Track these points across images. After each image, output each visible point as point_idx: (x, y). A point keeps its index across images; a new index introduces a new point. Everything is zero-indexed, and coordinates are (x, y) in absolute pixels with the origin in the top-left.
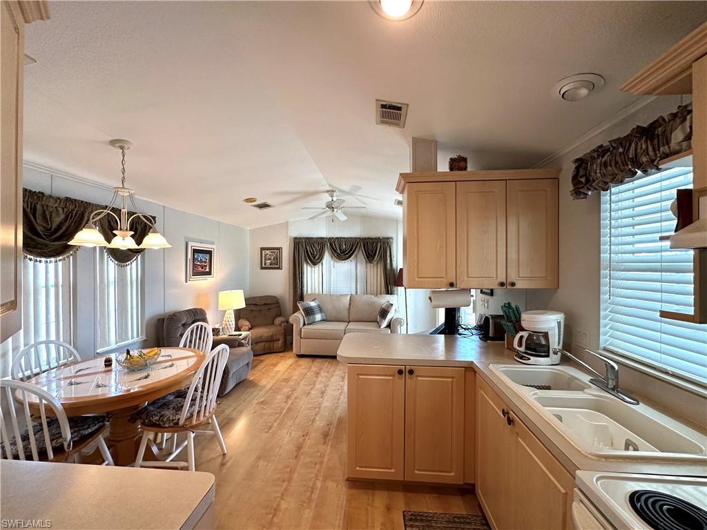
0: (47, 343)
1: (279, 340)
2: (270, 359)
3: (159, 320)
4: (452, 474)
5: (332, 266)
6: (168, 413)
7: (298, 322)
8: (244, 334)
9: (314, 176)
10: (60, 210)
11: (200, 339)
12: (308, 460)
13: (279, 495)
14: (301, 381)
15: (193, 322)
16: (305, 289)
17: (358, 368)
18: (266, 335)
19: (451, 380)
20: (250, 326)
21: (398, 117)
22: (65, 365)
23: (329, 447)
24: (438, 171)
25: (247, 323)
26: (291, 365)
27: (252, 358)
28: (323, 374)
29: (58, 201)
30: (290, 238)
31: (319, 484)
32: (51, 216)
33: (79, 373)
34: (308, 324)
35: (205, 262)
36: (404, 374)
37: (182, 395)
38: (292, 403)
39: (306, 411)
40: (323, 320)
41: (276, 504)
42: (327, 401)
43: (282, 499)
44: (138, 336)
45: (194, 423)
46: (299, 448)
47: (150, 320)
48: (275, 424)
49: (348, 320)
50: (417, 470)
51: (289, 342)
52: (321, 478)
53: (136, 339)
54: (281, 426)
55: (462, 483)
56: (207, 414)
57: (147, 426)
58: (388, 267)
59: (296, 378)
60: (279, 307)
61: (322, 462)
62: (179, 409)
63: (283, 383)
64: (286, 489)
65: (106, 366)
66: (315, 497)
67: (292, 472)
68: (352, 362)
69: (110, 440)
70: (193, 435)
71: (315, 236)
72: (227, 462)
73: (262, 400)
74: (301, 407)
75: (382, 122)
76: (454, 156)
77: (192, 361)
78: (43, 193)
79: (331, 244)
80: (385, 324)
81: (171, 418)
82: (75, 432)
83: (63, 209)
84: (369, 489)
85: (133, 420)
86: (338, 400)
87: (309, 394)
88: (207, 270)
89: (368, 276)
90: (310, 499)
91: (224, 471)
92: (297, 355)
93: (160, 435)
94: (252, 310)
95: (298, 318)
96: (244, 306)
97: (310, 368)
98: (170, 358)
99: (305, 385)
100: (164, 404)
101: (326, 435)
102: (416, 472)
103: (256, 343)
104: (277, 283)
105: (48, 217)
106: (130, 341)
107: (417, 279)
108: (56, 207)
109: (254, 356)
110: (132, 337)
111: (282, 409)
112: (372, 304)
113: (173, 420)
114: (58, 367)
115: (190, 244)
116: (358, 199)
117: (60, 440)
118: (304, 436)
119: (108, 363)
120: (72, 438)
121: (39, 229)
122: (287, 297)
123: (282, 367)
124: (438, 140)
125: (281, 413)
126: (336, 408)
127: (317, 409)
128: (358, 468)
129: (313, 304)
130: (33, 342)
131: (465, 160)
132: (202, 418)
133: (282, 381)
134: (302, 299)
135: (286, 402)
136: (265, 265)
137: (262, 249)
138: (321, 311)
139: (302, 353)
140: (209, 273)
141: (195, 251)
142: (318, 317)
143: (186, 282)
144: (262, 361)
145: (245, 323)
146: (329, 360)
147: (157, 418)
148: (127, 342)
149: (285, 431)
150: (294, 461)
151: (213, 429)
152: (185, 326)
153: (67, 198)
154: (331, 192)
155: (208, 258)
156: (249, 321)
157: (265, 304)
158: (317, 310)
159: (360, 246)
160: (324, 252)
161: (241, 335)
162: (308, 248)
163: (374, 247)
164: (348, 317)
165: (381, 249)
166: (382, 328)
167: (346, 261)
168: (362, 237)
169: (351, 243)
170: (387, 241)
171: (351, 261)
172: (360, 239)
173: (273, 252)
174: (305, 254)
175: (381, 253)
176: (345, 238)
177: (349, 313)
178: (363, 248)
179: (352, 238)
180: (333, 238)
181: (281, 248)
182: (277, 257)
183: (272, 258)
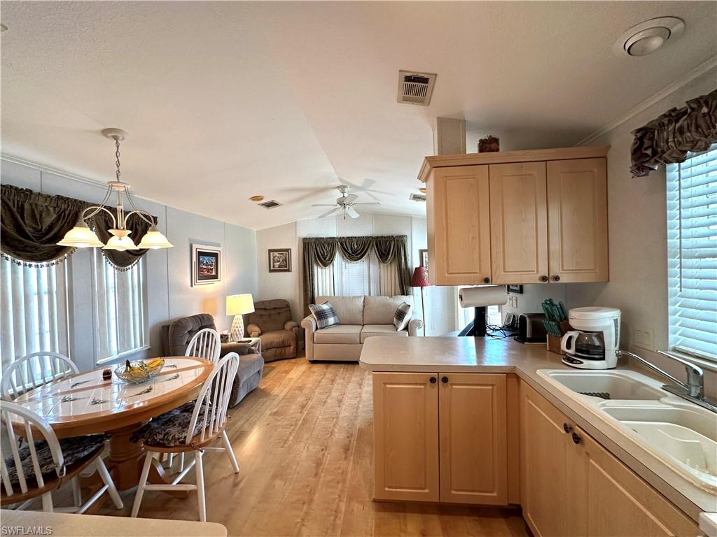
0: (42, 355)
1: (290, 346)
2: (283, 365)
3: (163, 327)
4: (495, 494)
5: (344, 267)
6: (174, 431)
7: (310, 327)
8: (254, 340)
9: (324, 170)
10: (52, 209)
11: (207, 346)
12: (329, 478)
13: (299, 520)
14: (316, 388)
15: (200, 329)
16: (316, 291)
17: (384, 376)
18: (276, 341)
19: (491, 387)
20: (260, 332)
21: (423, 92)
22: (62, 378)
23: (351, 463)
24: (468, 152)
25: (257, 329)
26: (304, 373)
27: (263, 365)
28: (339, 381)
29: (48, 199)
30: (299, 238)
31: (343, 506)
32: (41, 216)
33: (75, 388)
34: (321, 328)
35: (211, 265)
36: (437, 382)
37: (188, 409)
38: (308, 414)
39: (323, 423)
40: (336, 324)
41: (296, 531)
42: (345, 410)
43: (303, 525)
44: (141, 345)
45: (203, 441)
46: (318, 464)
47: (156, 326)
48: (291, 438)
49: (362, 323)
50: (455, 490)
51: (300, 348)
52: (345, 499)
53: (139, 348)
54: (298, 439)
55: (506, 504)
56: (217, 430)
57: (151, 445)
58: (403, 266)
59: (310, 385)
60: (290, 310)
61: (344, 481)
62: (186, 425)
63: (297, 392)
64: (307, 513)
65: (105, 379)
66: (339, 522)
67: (312, 493)
68: (376, 369)
69: (111, 461)
70: (201, 454)
71: (325, 236)
72: (240, 481)
73: (275, 410)
74: (318, 418)
75: (405, 100)
76: (484, 137)
77: (200, 371)
78: (31, 191)
79: (341, 244)
80: (402, 326)
81: (176, 437)
82: (68, 455)
83: (55, 208)
84: (400, 512)
85: (135, 439)
86: (357, 409)
87: (325, 402)
88: (214, 273)
89: (382, 276)
90: (334, 526)
91: (237, 493)
92: (310, 361)
93: (166, 455)
94: (261, 315)
95: (310, 322)
96: (253, 311)
97: (325, 375)
98: (175, 369)
99: (320, 394)
100: (169, 420)
101: (346, 449)
102: (454, 492)
103: (267, 349)
104: (286, 286)
105: (38, 217)
106: (133, 351)
107: (447, 275)
108: (46, 206)
109: (265, 362)
110: (135, 347)
111: (297, 420)
112: (388, 305)
113: (179, 439)
114: (55, 381)
115: (195, 246)
116: (370, 195)
117: (51, 466)
118: (322, 450)
119: (107, 375)
120: (65, 463)
121: (28, 230)
122: (298, 301)
123: (295, 374)
124: (466, 119)
125: (296, 425)
126: (356, 418)
127: (335, 420)
128: (387, 489)
129: (325, 307)
130: (25, 355)
131: (496, 141)
132: (211, 435)
133: (295, 390)
134: (313, 302)
135: (301, 412)
136: (274, 267)
137: (270, 251)
138: (334, 313)
139: (315, 359)
140: (216, 277)
141: (200, 254)
142: (331, 320)
143: (192, 286)
144: (274, 367)
145: (255, 329)
146: (343, 365)
147: (161, 436)
148: (129, 351)
149: (303, 444)
150: (314, 479)
151: (224, 445)
152: (191, 333)
153: (58, 196)
154: (342, 188)
155: (214, 261)
156: (259, 327)
157: (275, 308)
158: (329, 313)
159: (373, 245)
160: (335, 253)
161: (251, 341)
162: (318, 249)
163: (388, 246)
164: (361, 320)
165: (395, 248)
166: (399, 330)
167: (358, 261)
168: (374, 236)
169: (362, 242)
170: (400, 239)
171: (363, 261)
172: (372, 238)
173: (282, 254)
174: (315, 256)
175: (395, 252)
176: (356, 238)
177: (363, 315)
178: (375, 247)
179: (364, 237)
180: (344, 238)
181: (290, 249)
182: (286, 259)
183: (281, 260)
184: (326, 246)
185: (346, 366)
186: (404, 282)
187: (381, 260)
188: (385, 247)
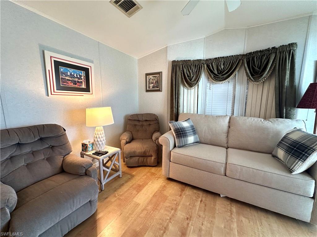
1: (152, 156)
5: (208, 88)
7: (168, 144)
8: (112, 151)
30: (169, 61)
34: (180, 147)
35: (79, 78)
40: (197, 142)
49: (226, 145)
58: (287, 82)
60: (158, 123)
79: (208, 66)
88: (84, 87)
92: (166, 177)
94: (135, 125)
95: (168, 139)
115: (48, 54)
122: (166, 115)
129: (185, 124)
134: (177, 117)
136: (149, 88)
137: (147, 75)
138: (195, 132)
139: (170, 177)
140: (87, 90)
141: (58, 64)
142: (191, 139)
143: (48, 95)
155: (83, 74)
156: (132, 134)
157: (146, 120)
158: (189, 131)
159: (243, 63)
160: (201, 74)
161: (107, 153)
162: (185, 70)
163: (264, 61)
164: (226, 142)
165: (275, 62)
166: (293, 173)
167: (223, 82)
168: (245, 53)
169: (230, 62)
170: (288, 49)
171: (229, 82)
172: (243, 55)
173: (155, 77)
174: (182, 77)
175: (275, 67)
176: (223, 57)
177: (227, 137)
178: (246, 65)
179: (232, 56)
180: (210, 59)
181: (161, 72)
182: (158, 80)
183: (154, 82)
184: (193, 68)
185: (204, 197)
186: (284, 104)
187: (252, 78)
188: (259, 63)
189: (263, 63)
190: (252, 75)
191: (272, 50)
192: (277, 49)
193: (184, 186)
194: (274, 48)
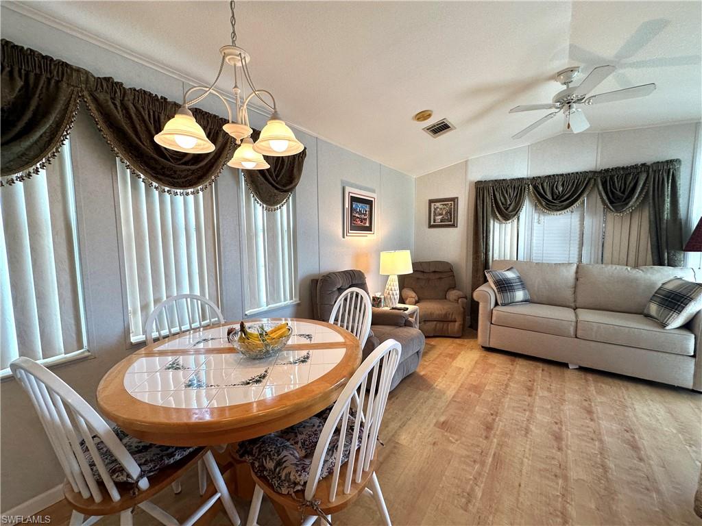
1: (455, 321)
2: (445, 346)
3: (312, 280)
5: (536, 221)
7: (487, 301)
8: (411, 308)
11: (356, 308)
15: (350, 287)
18: (437, 312)
20: (417, 298)
25: (414, 295)
26: (477, 363)
27: (424, 341)
28: (541, 392)
30: (471, 182)
34: (504, 305)
35: (365, 215)
38: (500, 446)
39: (536, 480)
40: (526, 301)
42: (576, 463)
44: (291, 298)
45: (334, 498)
47: (303, 281)
48: (479, 491)
49: (573, 305)
53: (289, 302)
54: (492, 500)
56: (359, 479)
57: (257, 474)
58: (667, 214)
60: (454, 276)
63: (472, 395)
71: (508, 178)
73: (442, 419)
74: (522, 464)
79: (535, 187)
81: (292, 477)
86: (605, 469)
87: (527, 430)
88: (367, 225)
89: (609, 234)
92: (483, 347)
94: (418, 279)
95: (486, 293)
96: (411, 271)
97: (512, 373)
98: (308, 341)
99: (514, 409)
103: (425, 321)
106: (282, 303)
109: (426, 337)
110: (285, 300)
111: (484, 454)
112: (631, 282)
113: (295, 483)
115: (348, 189)
120: (143, 472)
122: (464, 265)
123: (465, 362)
129: (510, 275)
132: (348, 489)
133: (469, 390)
134: (486, 266)
135: (487, 439)
136: (434, 222)
137: (431, 202)
138: (523, 286)
139: (492, 345)
140: (369, 229)
141: (353, 199)
142: (520, 295)
143: (344, 237)
144: (433, 347)
145: (411, 295)
146: (541, 365)
148: (278, 304)
152: (341, 290)
154: (566, 74)
155: (368, 209)
156: (415, 292)
157: (435, 272)
158: (517, 284)
159: (595, 184)
160: (523, 201)
161: (407, 309)
162: (498, 195)
163: (630, 183)
164: (572, 300)
165: (647, 185)
166: (667, 328)
167: (563, 212)
168: (598, 169)
169: (574, 182)
170: (665, 167)
171: (572, 212)
172: (595, 172)
173: (445, 205)
174: (492, 205)
175: (647, 193)
176: (562, 175)
177: (574, 293)
178: (601, 187)
179: (577, 173)
180: (539, 177)
181: (457, 198)
182: (451, 211)
183: (444, 213)
184: (510, 190)
185: (546, 367)
186: (664, 245)
187: (611, 208)
188: (623, 185)
189: (628, 183)
190: (611, 203)
191: (641, 168)
192: (649, 167)
193: (513, 358)
194: (644, 165)
